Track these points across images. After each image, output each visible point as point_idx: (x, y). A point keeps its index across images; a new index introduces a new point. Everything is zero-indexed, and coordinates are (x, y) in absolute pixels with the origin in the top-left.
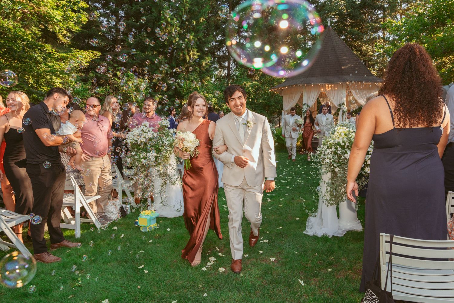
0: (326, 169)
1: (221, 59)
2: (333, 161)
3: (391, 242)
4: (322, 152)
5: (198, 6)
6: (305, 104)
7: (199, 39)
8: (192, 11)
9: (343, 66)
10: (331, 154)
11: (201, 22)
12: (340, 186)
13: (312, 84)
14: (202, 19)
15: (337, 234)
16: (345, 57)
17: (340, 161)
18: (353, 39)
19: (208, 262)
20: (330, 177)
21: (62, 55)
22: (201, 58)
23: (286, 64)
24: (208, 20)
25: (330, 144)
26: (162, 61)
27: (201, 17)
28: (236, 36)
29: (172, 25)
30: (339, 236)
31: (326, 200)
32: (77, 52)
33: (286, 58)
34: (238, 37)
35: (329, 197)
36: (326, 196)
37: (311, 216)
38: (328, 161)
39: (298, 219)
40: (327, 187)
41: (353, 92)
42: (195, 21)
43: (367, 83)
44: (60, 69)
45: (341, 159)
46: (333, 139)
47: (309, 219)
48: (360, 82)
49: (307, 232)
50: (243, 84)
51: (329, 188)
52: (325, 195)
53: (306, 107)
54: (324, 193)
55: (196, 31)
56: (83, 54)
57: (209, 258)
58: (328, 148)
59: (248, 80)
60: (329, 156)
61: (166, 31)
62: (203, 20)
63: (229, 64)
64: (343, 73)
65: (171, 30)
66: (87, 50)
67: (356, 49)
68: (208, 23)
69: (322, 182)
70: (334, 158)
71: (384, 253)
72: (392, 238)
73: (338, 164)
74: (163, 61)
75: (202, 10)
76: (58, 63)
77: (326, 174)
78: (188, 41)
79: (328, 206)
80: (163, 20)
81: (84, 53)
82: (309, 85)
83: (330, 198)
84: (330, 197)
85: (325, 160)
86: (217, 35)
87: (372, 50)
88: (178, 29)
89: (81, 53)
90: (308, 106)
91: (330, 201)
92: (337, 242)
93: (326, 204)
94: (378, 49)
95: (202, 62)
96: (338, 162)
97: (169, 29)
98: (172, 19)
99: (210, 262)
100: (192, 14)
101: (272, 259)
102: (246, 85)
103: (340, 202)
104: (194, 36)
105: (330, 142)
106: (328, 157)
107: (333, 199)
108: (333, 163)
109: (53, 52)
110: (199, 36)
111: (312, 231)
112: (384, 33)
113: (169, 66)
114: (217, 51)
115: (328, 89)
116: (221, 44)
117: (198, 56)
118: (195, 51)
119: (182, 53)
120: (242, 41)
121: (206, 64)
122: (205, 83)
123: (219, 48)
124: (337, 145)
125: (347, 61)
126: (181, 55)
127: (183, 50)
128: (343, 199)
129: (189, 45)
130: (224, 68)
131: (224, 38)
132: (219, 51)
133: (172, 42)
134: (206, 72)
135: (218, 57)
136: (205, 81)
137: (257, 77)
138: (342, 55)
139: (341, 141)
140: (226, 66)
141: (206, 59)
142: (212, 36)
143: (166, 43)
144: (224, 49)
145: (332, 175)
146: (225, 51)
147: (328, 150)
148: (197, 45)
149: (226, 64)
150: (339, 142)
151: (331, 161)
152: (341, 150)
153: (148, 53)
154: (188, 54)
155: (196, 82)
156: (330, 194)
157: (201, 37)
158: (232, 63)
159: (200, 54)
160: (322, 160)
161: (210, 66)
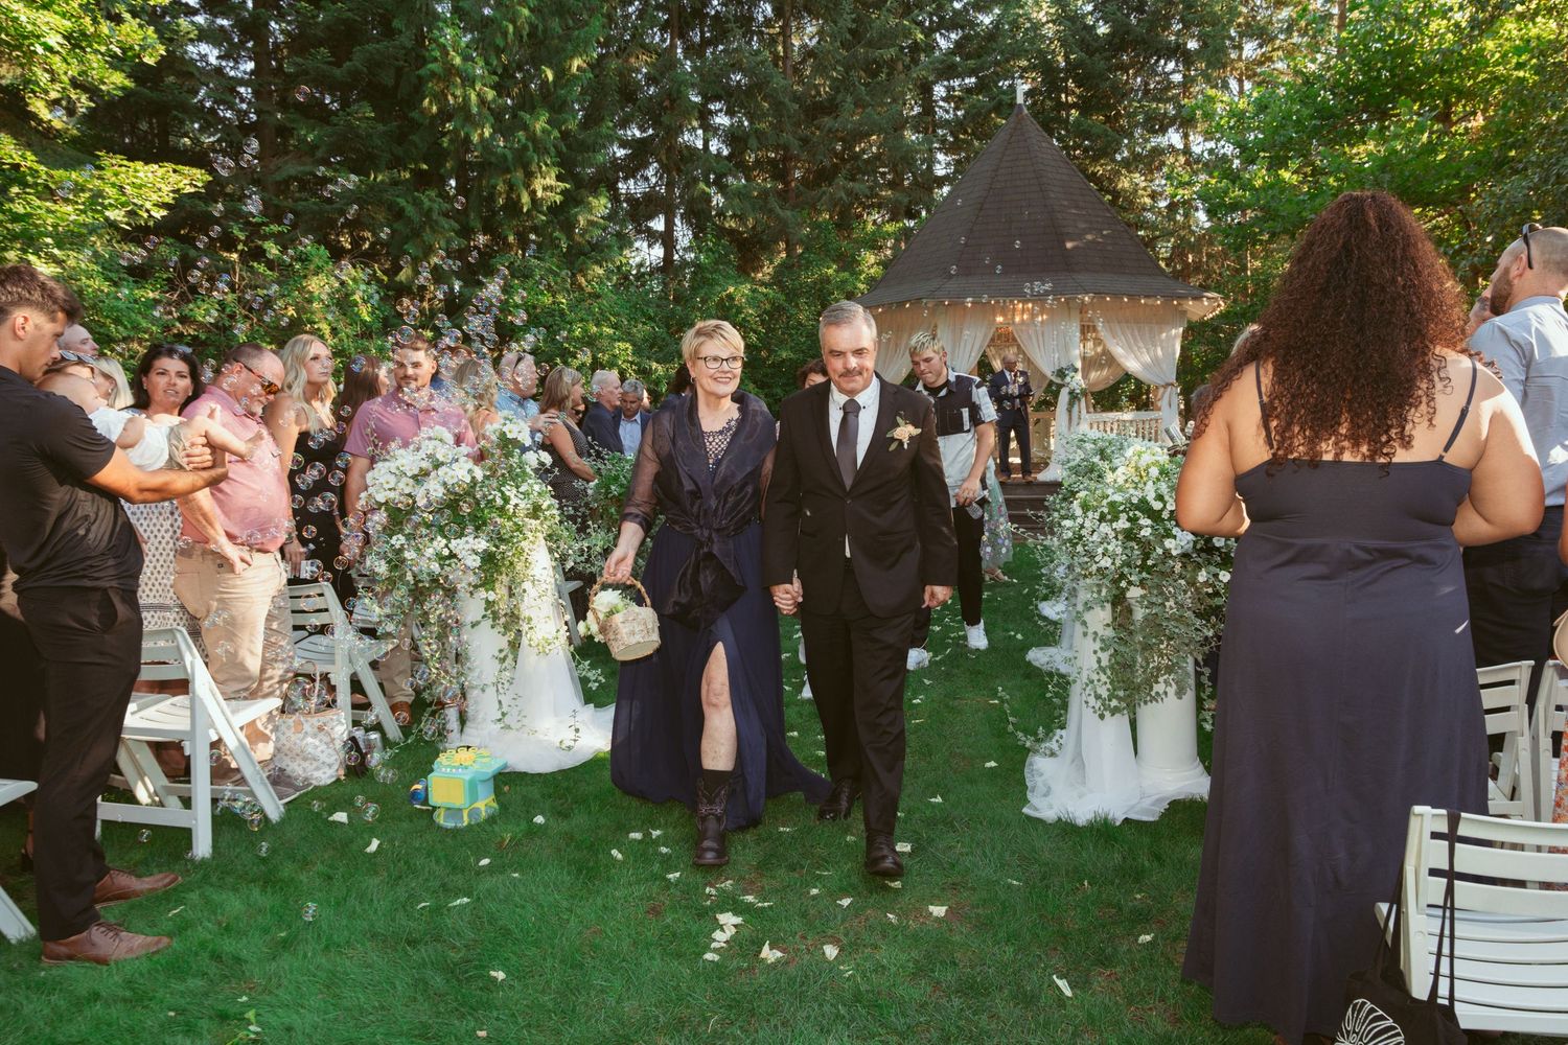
0: (1099, 592)
1: (642, 207)
2: (1127, 564)
3: (1452, 837)
4: (1083, 532)
5: (561, 16)
7: (565, 135)
8: (540, 33)
9: (1072, 240)
10: (1116, 538)
11: (574, 75)
12: (1147, 647)
13: (969, 299)
14: (577, 63)
15: (1136, 813)
16: (1074, 211)
17: (1150, 563)
18: (1086, 150)
19: (714, 931)
20: (1109, 620)
21: (59, 173)
22: (572, 200)
23: (870, 227)
24: (597, 66)
25: (1112, 505)
26: (430, 210)
27: (572, 58)
28: (694, 129)
29: (469, 81)
30: (1145, 818)
31: (1098, 697)
32: (121, 166)
33: (864, 209)
34: (700, 132)
35: (1105, 688)
36: (1096, 683)
37: (1036, 752)
38: (1106, 562)
39: (993, 764)
40: (1100, 654)
41: (1103, 332)
42: (550, 66)
44: (55, 226)
45: (1154, 555)
46: (1120, 489)
47: (1031, 764)
48: (1128, 296)
49: (1036, 809)
50: (724, 294)
51: (1105, 657)
52: (1092, 682)
54: (1089, 672)
55: (554, 103)
56: (141, 174)
57: (717, 916)
58: (1102, 519)
59: (742, 284)
60: (1110, 548)
61: (447, 100)
62: (579, 68)
63: (670, 224)
64: (1068, 263)
65: (466, 98)
66: (156, 163)
68: (596, 76)
69: (1085, 634)
70: (1128, 551)
71: (1424, 872)
72: (1454, 821)
73: (1144, 575)
74: (436, 206)
75: (576, 32)
76: (48, 204)
77: (1103, 607)
78: (527, 139)
79: (1102, 717)
80: (435, 60)
81: (145, 172)
82: (957, 303)
83: (1108, 690)
84: (1109, 686)
85: (1097, 559)
86: (624, 124)
87: (1149, 190)
88: (490, 94)
89: (136, 171)
91: (1110, 700)
92: (1146, 840)
94: (1176, 189)
95: (576, 214)
96: (1143, 567)
97: (458, 92)
98: (467, 58)
99: (723, 930)
100: (541, 46)
101: (939, 911)
102: (733, 299)
103: (1145, 703)
104: (548, 122)
105: (1110, 499)
106: (1106, 550)
107: (1121, 693)
108: (1126, 570)
109: (29, 164)
110: (565, 122)
111: (1051, 807)
113: (456, 226)
114: (626, 179)
115: (1017, 319)
116: (641, 153)
117: (563, 193)
118: (553, 175)
119: (504, 182)
120: (714, 146)
121: (591, 223)
122: (589, 289)
123: (633, 167)
124: (1137, 507)
125: (1082, 225)
126: (501, 187)
127: (508, 171)
128: (1157, 693)
129: (530, 153)
130: (652, 237)
131: (651, 131)
132: (634, 177)
133: (467, 139)
134: (593, 250)
135: (630, 198)
136: (589, 282)
137: (766, 271)
138: (1066, 203)
139: (1151, 497)
140: (657, 231)
141: (590, 203)
142: (611, 124)
143: (445, 145)
144: (650, 172)
145: (1114, 611)
146: (654, 180)
147: (1103, 524)
148: (559, 153)
149: (658, 224)
150: (1143, 501)
151: (1118, 563)
152: (1152, 527)
153: (380, 178)
154: (527, 186)
155: (556, 283)
156: (1108, 677)
157: (572, 126)
158: (677, 221)
159: (568, 186)
160: (1086, 559)
161: (604, 230)
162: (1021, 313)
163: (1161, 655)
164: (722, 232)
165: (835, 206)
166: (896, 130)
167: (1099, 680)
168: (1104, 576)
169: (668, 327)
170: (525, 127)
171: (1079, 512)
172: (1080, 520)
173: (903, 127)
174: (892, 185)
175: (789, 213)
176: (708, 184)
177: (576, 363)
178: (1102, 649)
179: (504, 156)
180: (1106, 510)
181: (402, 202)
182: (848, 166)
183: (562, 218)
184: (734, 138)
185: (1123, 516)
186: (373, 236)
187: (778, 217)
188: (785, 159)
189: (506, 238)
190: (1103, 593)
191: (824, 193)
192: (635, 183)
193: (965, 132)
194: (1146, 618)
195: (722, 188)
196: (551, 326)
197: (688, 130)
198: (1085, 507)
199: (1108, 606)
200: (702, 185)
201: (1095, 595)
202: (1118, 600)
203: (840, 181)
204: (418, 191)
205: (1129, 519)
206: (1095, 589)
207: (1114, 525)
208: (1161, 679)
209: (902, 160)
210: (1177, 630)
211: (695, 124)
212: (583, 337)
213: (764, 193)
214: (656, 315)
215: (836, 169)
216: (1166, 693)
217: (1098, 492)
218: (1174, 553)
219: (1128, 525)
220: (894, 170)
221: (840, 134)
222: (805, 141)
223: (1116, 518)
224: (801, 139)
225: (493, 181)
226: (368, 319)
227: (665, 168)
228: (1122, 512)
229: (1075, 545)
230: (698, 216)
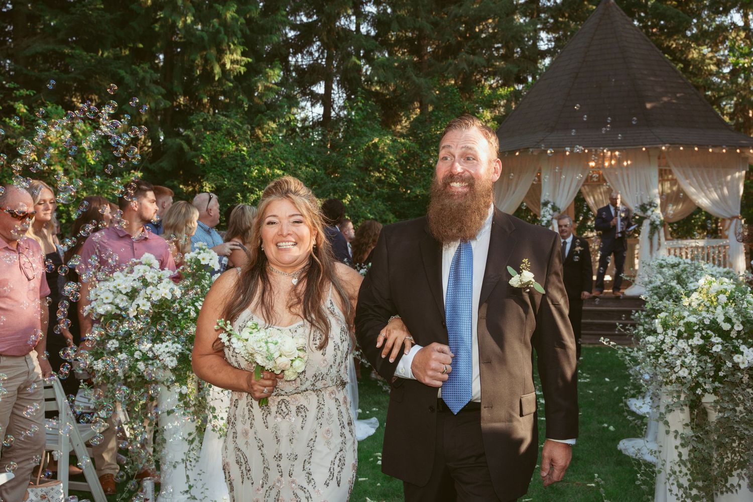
0: (679, 397)
1: (307, 75)
2: (702, 374)
4: (664, 347)
6: (546, 204)
7: (249, 21)
9: (650, 102)
10: (692, 352)
12: (721, 445)
13: (568, 149)
16: (652, 79)
17: (721, 374)
18: (661, 28)
20: (688, 421)
22: (253, 70)
23: (487, 91)
25: (688, 325)
26: (144, 78)
28: (349, 16)
31: (680, 486)
33: (482, 76)
34: (353, 18)
35: (686, 478)
36: (678, 473)
38: (684, 373)
40: (681, 449)
41: (677, 174)
43: (717, 150)
45: (725, 368)
46: (695, 312)
48: (698, 146)
50: (370, 143)
51: (685, 451)
52: (675, 473)
53: (551, 212)
54: (672, 464)
58: (680, 336)
59: (384, 135)
60: (687, 361)
63: (328, 89)
64: (648, 120)
67: (671, 56)
69: (668, 432)
70: (702, 364)
73: (717, 384)
74: (148, 76)
77: (682, 410)
78: (220, 25)
82: (557, 152)
83: (689, 480)
84: (689, 477)
85: (676, 369)
86: (295, 12)
87: (715, 59)
90: (554, 208)
91: (691, 489)
93: (678, 499)
94: (738, 58)
95: (256, 82)
96: (716, 378)
103: (722, 493)
104: (236, 12)
105: (686, 320)
106: (684, 362)
107: (700, 484)
108: (701, 380)
110: (249, 11)
112: (745, 16)
113: (163, 91)
114: (295, 54)
115: (607, 164)
116: (306, 34)
117: (246, 65)
118: (239, 52)
119: (201, 57)
120: (364, 29)
121: (267, 89)
122: (264, 140)
123: (300, 46)
124: (709, 327)
125: (659, 90)
126: (199, 61)
127: (204, 48)
128: (732, 485)
129: (222, 35)
130: (315, 98)
131: (315, 17)
132: (302, 53)
133: (174, 25)
134: (268, 109)
135: (297, 68)
136: (264, 134)
137: (404, 124)
138: (645, 72)
139: (720, 319)
140: (318, 94)
141: (267, 73)
142: (284, 13)
143: (157, 29)
144: (314, 48)
145: (691, 413)
146: (316, 55)
147: (681, 341)
148: (244, 35)
149: (320, 89)
150: (714, 322)
151: (694, 373)
152: (722, 344)
153: (106, 54)
154: (219, 59)
155: (239, 135)
156: (689, 470)
157: (255, 14)
158: (334, 86)
159: (250, 60)
160: (667, 370)
161: (277, 94)
162: (610, 159)
163: (734, 452)
164: (370, 94)
165: (459, 74)
166: (507, 15)
167: (680, 472)
168: (683, 384)
169: (326, 168)
170: (219, 16)
171: (660, 329)
172: (661, 337)
173: (514, 13)
174: (503, 57)
175: (422, 80)
176: (359, 58)
177: (253, 197)
178: (682, 445)
179: (202, 38)
180: (683, 329)
181: (122, 73)
182: (470, 43)
183: (245, 84)
184: (379, 22)
185: (698, 334)
186: (99, 98)
187: (414, 82)
188: (421, 37)
189: (201, 100)
190: (682, 398)
191: (450, 64)
192: (302, 57)
193: (563, 16)
194: (719, 421)
195: (369, 60)
196: (234, 168)
197: (345, 17)
198: (665, 326)
199: (687, 409)
200: (354, 59)
201: (675, 400)
202: (695, 404)
203: (463, 55)
204: (135, 64)
205: (702, 337)
206: (675, 395)
207: (690, 342)
208: (734, 473)
209: (513, 37)
210: (747, 432)
211: (350, 12)
212: (259, 177)
213: (404, 65)
214: (317, 160)
215: (460, 46)
216: (739, 486)
217: (676, 314)
218: (742, 366)
219: (701, 342)
220: (506, 46)
221: (463, 19)
222: (435, 24)
223: (691, 336)
224: (432, 23)
225: (192, 57)
226: (93, 162)
227: (325, 46)
228: (696, 331)
229: (657, 358)
230: (351, 83)
